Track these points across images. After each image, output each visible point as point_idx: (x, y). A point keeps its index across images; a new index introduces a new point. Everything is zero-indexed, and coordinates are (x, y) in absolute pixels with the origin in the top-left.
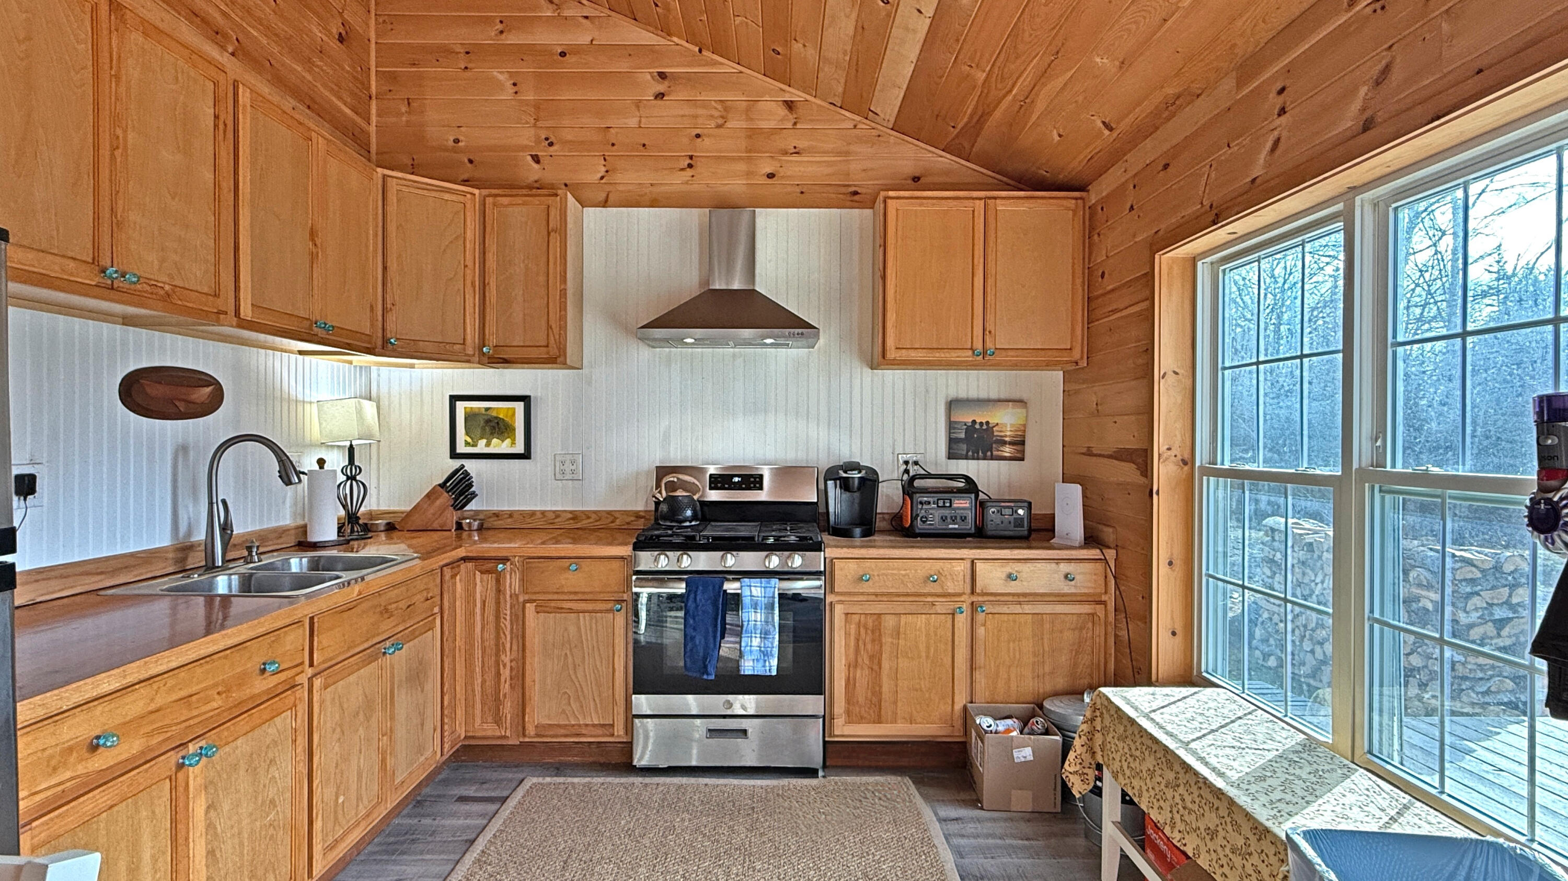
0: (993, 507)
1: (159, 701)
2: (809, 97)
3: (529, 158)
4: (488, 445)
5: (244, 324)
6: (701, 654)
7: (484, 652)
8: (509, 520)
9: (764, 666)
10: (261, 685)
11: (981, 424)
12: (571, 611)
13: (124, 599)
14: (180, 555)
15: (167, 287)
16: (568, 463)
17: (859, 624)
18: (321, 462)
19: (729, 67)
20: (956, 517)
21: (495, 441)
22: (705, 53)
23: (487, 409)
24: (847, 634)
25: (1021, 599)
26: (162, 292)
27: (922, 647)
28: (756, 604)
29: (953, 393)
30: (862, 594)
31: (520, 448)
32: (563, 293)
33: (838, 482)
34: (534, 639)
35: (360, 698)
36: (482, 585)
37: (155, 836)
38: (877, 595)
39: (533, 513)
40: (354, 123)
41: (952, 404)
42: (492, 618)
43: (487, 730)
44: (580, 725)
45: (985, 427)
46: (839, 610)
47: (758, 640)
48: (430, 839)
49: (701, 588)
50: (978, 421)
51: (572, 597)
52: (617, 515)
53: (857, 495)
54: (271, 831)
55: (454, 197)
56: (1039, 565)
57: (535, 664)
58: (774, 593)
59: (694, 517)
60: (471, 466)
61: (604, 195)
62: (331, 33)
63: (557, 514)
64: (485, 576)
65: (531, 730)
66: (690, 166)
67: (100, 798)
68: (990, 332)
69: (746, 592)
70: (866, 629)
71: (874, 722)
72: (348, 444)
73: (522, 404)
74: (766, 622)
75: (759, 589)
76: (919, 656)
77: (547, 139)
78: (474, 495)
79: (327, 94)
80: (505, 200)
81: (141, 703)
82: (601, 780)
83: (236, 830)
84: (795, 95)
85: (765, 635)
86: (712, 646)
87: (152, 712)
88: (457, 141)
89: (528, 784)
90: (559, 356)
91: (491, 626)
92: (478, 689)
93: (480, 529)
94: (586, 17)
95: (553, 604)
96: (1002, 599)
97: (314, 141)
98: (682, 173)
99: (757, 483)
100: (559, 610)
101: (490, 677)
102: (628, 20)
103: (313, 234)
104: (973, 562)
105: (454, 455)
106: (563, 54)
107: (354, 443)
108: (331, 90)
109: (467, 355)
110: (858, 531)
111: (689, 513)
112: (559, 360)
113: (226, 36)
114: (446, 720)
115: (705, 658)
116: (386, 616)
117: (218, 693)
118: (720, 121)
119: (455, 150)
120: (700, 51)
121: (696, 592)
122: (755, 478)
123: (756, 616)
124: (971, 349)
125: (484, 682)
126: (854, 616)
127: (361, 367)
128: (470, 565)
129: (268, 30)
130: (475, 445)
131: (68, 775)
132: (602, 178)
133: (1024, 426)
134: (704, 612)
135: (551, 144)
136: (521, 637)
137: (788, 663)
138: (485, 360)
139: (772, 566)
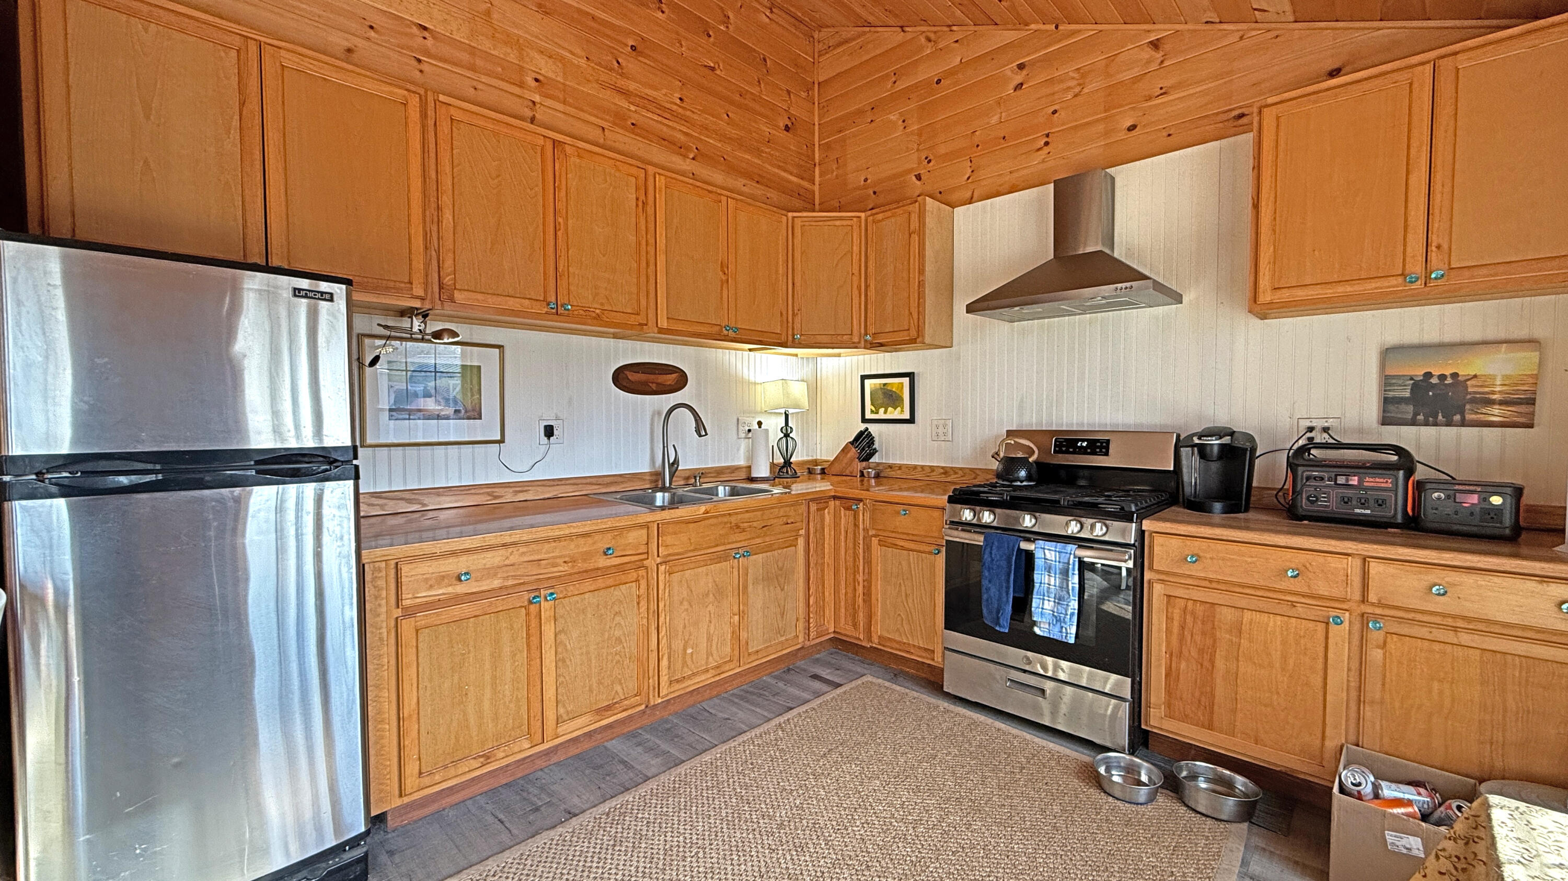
0: (1437, 490)
1: (513, 559)
2: (1178, 27)
3: (914, 178)
4: (885, 412)
5: (661, 331)
6: (996, 606)
7: (847, 569)
8: (899, 472)
9: (1061, 632)
10: (603, 562)
11: (1442, 377)
12: (903, 548)
13: (601, 501)
14: (654, 478)
15: (598, 311)
16: (941, 427)
17: (1185, 610)
18: (760, 424)
19: (1089, 30)
20: (1367, 500)
21: (890, 409)
22: (1060, 28)
23: (885, 385)
24: (1169, 619)
25: (1460, 624)
26: (594, 315)
27: (1276, 656)
28: (1050, 568)
29: (1392, 338)
30: (1190, 576)
31: (907, 416)
32: (921, 284)
33: (1196, 449)
34: (878, 568)
35: (710, 585)
36: (845, 517)
37: (514, 640)
38: (1211, 581)
39: (915, 467)
40: (800, 186)
41: (1388, 353)
42: (851, 545)
43: (847, 630)
44: (909, 644)
45: (1449, 381)
46: (1158, 588)
47: (1052, 604)
48: (771, 698)
49: (996, 543)
50: (1436, 372)
51: (904, 537)
52: (978, 472)
53: (1215, 466)
54: (618, 657)
55: (845, 223)
56: (1496, 579)
57: (878, 587)
58: (1069, 559)
59: (1029, 478)
60: (873, 429)
61: (969, 194)
62: (778, 127)
63: (932, 469)
64: (847, 512)
65: (875, 639)
66: (1047, 144)
67: (466, 609)
68: (1438, 247)
69: (1038, 554)
70: (1195, 618)
71: (1203, 726)
72: (783, 411)
73: (908, 379)
74: (1061, 587)
75: (1053, 553)
76: (1271, 665)
77: (926, 158)
78: (875, 451)
79: (776, 171)
80: (880, 216)
81: (499, 559)
82: (916, 694)
83: (584, 650)
84: (1160, 31)
85: (1059, 600)
86: (1005, 599)
87: (507, 566)
88: (866, 180)
89: (864, 679)
90: (918, 337)
91: (851, 551)
92: (843, 597)
93: (877, 476)
94: (957, 41)
95: (890, 540)
96: (1419, 617)
97: (724, 203)
98: (1040, 152)
99: (1104, 447)
100: (895, 546)
101: (850, 591)
102: (990, 27)
103: (724, 267)
104: (1364, 559)
105: (864, 420)
106: (939, 82)
107: (791, 411)
108: (779, 167)
109: (854, 343)
110: (1218, 506)
111: (1023, 473)
112: (918, 340)
113: (688, 149)
114: (811, 616)
115: (998, 612)
116: (737, 531)
117: (565, 562)
118: (1077, 90)
119: (865, 188)
120: (1057, 27)
121: (991, 548)
122: (1102, 443)
123: (1049, 580)
124: (1403, 275)
125: (846, 594)
126: (1178, 600)
127: (808, 359)
128: (838, 502)
129: (724, 138)
130: (877, 413)
131: (441, 592)
132: (968, 178)
133: (1536, 377)
134: (998, 566)
135: (929, 162)
136: (868, 562)
137: (1091, 632)
138: (869, 346)
139: (1070, 532)
